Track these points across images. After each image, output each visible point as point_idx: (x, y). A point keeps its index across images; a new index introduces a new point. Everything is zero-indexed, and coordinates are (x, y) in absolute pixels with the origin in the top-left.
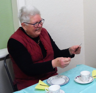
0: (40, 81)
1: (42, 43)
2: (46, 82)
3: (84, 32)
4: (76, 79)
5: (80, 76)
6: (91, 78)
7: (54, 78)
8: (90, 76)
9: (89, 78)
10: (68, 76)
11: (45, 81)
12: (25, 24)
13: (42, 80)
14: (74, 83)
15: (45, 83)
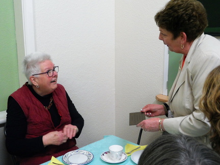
0: (53, 157)
1: (56, 106)
2: (61, 160)
3: (114, 89)
4: (103, 157)
5: (109, 152)
6: (123, 155)
7: (73, 154)
8: (122, 152)
9: (121, 155)
10: (92, 152)
11: (60, 158)
12: (35, 76)
13: (56, 157)
14: (100, 161)
15: (59, 160)
